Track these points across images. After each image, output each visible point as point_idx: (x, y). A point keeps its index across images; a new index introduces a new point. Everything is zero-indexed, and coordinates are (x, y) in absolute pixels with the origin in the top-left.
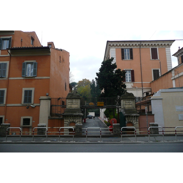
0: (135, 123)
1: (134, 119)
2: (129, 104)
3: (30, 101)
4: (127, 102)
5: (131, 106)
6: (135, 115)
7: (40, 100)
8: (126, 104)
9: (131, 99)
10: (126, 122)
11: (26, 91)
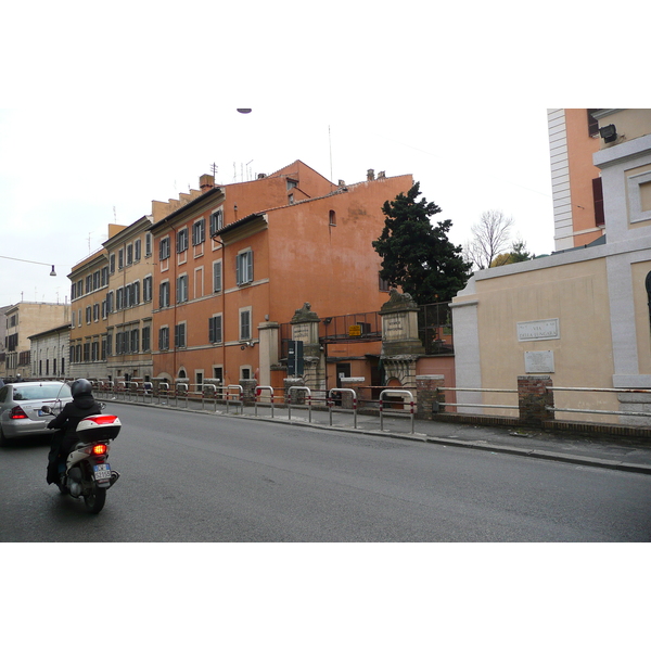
0: (403, 382)
1: (403, 370)
2: (396, 326)
3: (248, 335)
4: (392, 321)
5: (400, 332)
6: (400, 357)
7: (259, 329)
8: (391, 327)
9: (400, 312)
10: (387, 378)
11: (243, 314)
